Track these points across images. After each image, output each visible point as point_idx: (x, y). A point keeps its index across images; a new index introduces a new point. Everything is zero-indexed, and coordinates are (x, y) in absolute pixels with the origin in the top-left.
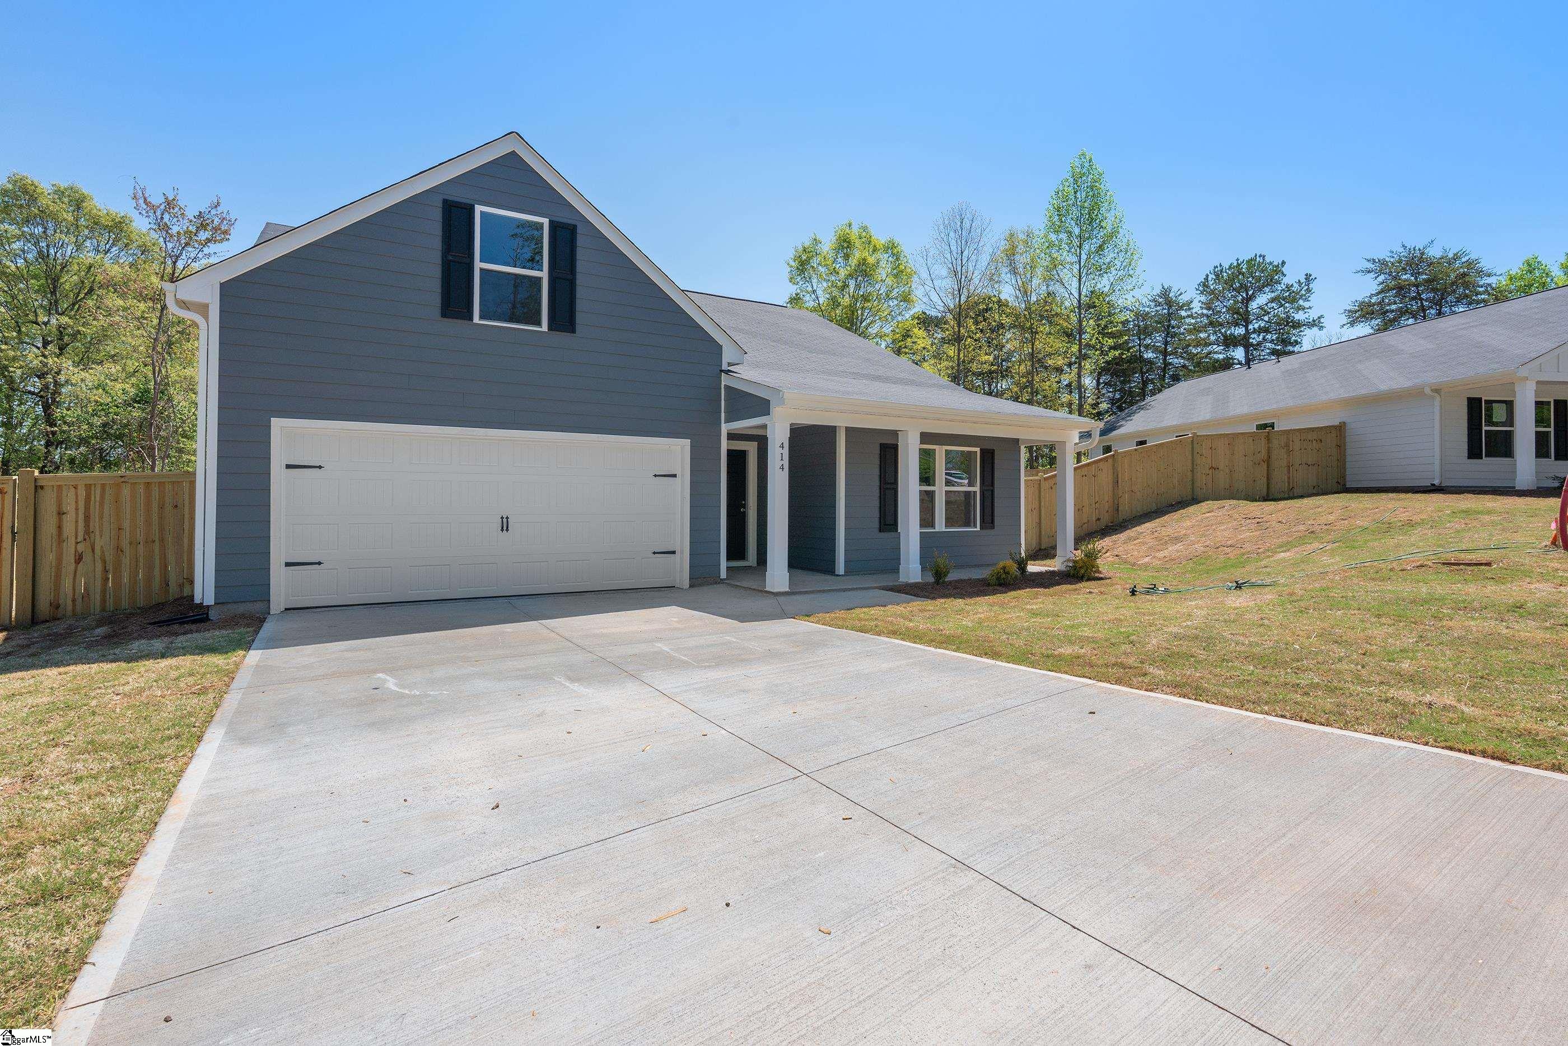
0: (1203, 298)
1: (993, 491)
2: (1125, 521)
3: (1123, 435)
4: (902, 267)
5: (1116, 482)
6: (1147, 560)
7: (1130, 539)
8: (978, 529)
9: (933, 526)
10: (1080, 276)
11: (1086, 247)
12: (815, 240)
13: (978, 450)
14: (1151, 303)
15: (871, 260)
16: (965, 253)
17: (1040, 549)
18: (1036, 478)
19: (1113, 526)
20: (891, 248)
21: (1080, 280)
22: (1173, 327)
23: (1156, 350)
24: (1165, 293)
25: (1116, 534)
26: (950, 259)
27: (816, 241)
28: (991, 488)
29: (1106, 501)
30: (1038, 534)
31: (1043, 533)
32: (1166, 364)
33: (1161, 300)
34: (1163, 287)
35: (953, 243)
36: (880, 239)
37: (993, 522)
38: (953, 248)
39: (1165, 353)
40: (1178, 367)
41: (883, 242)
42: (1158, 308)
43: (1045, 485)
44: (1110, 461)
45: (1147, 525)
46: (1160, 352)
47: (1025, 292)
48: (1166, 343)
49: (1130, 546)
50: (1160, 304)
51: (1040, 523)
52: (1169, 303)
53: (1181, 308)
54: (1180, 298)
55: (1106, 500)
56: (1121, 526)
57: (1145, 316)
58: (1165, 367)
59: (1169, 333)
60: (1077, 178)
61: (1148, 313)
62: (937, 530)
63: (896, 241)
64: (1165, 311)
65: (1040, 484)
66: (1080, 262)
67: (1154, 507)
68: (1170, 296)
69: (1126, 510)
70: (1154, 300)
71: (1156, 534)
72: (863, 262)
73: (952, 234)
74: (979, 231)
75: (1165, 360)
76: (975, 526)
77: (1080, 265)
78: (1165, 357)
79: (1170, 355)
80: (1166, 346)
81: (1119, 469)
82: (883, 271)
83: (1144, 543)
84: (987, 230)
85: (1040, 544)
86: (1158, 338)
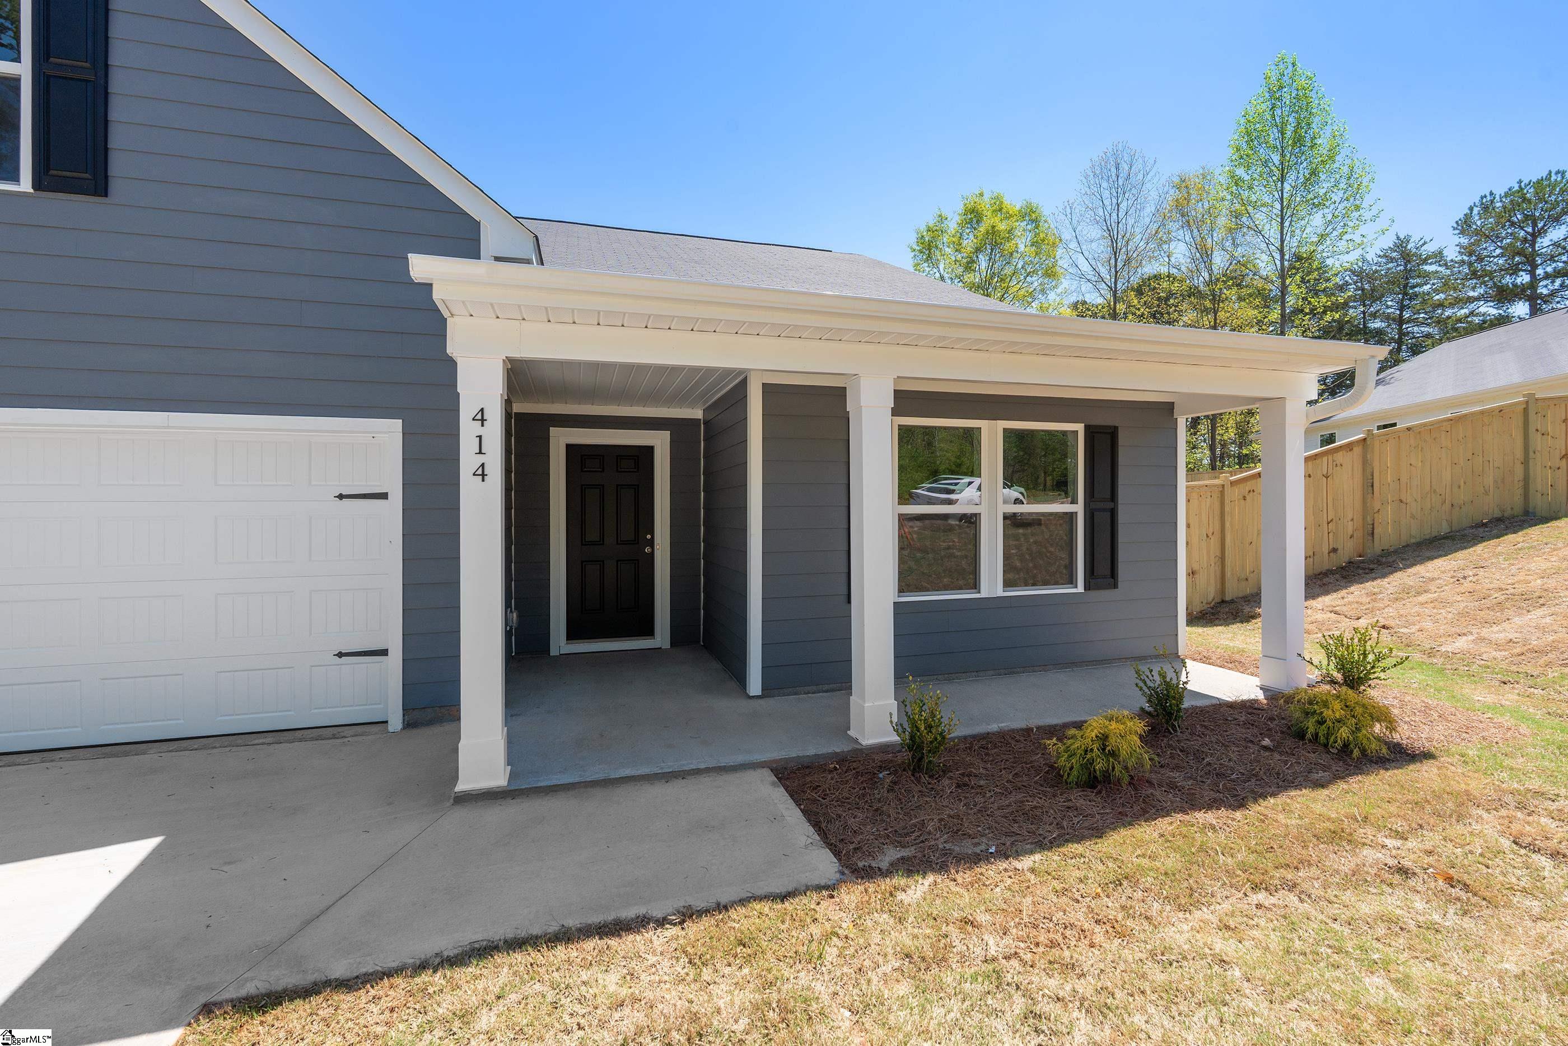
0: (1464, 241)
1: (1113, 513)
2: (1386, 553)
3: (1355, 417)
4: (1042, 235)
5: (1369, 485)
6: (1461, 644)
7: (1406, 591)
8: (1080, 588)
9: (975, 586)
10: (1282, 219)
11: (1291, 177)
12: (940, 216)
13: (1079, 427)
14: (1380, 260)
15: (1002, 227)
16: (1123, 206)
17: (1223, 602)
18: (1216, 482)
19: (1362, 562)
20: (1031, 216)
21: (1282, 223)
22: (1414, 287)
23: (1387, 318)
24: (1401, 245)
25: (1374, 579)
26: (1101, 214)
27: (941, 218)
28: (1111, 505)
29: (1349, 518)
30: (1218, 573)
31: (1228, 574)
32: (1402, 334)
33: (1394, 254)
34: (1398, 238)
35: (1106, 194)
36: (1014, 203)
37: (1113, 574)
38: (1107, 202)
39: (1400, 321)
40: (1418, 337)
41: (1018, 208)
42: (1391, 265)
43: (1233, 494)
44: (1357, 450)
45: (1440, 563)
46: (1394, 320)
47: (1205, 254)
48: (1402, 308)
49: (1411, 607)
50: (1392, 260)
51: (1222, 558)
52: (1406, 256)
53: (1425, 261)
54: (1423, 248)
55: (1350, 516)
56: (1379, 563)
57: (1371, 277)
58: (1400, 338)
59: (1406, 295)
60: (1274, 96)
61: (1376, 271)
62: (985, 592)
63: (1035, 202)
64: (1402, 268)
65: (1222, 493)
66: (1282, 199)
67: (1445, 529)
68: (1409, 247)
69: (1387, 535)
70: (1385, 256)
71: (1467, 585)
72: (993, 231)
73: (1105, 185)
74: (1140, 176)
75: (1400, 330)
76: (1072, 581)
77: (1282, 204)
78: (1401, 326)
79: (1408, 322)
80: (1401, 311)
81: (1376, 465)
82: (1022, 243)
83: (1444, 603)
84: (1151, 174)
85: (1223, 590)
86: (1390, 305)
